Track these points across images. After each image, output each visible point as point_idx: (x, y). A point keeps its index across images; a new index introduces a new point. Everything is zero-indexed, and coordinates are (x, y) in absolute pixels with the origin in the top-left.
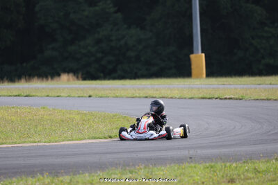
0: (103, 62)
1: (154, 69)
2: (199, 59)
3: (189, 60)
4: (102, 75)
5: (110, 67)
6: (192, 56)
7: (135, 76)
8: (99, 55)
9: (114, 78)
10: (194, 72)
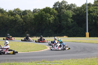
0: (74, 34)
1: (83, 36)
2: (87, 34)
3: (86, 34)
4: (73, 36)
5: (75, 35)
6: (86, 33)
7: (80, 37)
8: (73, 33)
9: (76, 37)
10: (86, 36)
